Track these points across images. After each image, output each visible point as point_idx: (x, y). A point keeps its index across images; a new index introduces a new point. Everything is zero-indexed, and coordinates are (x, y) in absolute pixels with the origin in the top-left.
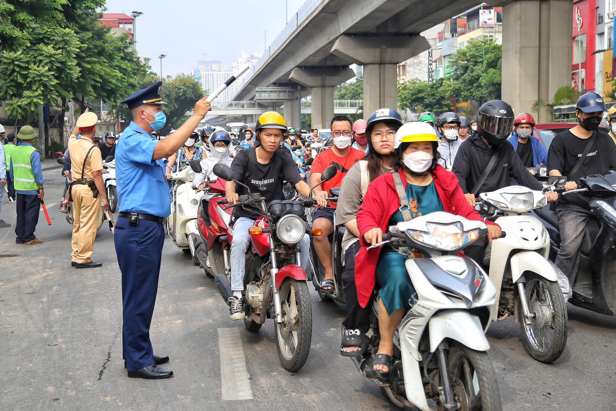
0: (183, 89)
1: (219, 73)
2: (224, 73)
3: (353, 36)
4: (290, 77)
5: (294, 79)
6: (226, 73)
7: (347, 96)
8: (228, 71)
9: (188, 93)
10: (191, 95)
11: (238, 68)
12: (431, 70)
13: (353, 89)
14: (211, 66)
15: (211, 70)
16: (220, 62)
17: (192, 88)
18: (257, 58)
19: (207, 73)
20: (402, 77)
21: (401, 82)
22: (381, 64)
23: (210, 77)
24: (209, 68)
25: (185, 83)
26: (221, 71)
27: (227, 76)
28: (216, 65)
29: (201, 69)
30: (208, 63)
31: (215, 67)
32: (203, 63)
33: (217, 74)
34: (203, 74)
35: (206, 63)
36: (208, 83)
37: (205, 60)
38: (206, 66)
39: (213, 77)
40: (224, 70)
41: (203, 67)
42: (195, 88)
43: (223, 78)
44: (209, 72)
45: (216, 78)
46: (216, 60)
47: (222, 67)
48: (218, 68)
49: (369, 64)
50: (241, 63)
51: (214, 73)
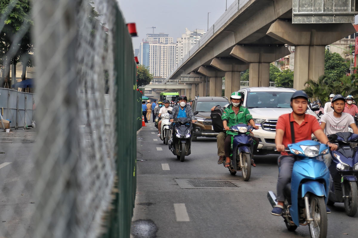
1: (166, 45)
2: (170, 45)
3: (243, 46)
4: (210, 64)
5: (212, 65)
6: (172, 45)
8: (174, 44)
9: (140, 76)
10: (142, 77)
11: (182, 43)
14: (159, 39)
15: (159, 42)
16: (167, 35)
18: (199, 35)
19: (155, 45)
20: (286, 66)
21: (286, 69)
22: (260, 62)
23: (158, 48)
24: (157, 40)
25: (139, 70)
26: (168, 44)
27: (173, 48)
28: (164, 38)
29: (150, 41)
30: (156, 36)
31: (163, 39)
32: (152, 36)
33: (164, 46)
34: (152, 46)
35: (154, 35)
36: (156, 54)
37: (153, 32)
38: (154, 38)
39: (160, 48)
40: (171, 42)
41: (152, 39)
42: (145, 73)
43: (169, 50)
44: (157, 43)
45: (163, 49)
46: (164, 33)
47: (169, 40)
48: (165, 40)
49: (252, 63)
50: (185, 38)
51: (161, 45)
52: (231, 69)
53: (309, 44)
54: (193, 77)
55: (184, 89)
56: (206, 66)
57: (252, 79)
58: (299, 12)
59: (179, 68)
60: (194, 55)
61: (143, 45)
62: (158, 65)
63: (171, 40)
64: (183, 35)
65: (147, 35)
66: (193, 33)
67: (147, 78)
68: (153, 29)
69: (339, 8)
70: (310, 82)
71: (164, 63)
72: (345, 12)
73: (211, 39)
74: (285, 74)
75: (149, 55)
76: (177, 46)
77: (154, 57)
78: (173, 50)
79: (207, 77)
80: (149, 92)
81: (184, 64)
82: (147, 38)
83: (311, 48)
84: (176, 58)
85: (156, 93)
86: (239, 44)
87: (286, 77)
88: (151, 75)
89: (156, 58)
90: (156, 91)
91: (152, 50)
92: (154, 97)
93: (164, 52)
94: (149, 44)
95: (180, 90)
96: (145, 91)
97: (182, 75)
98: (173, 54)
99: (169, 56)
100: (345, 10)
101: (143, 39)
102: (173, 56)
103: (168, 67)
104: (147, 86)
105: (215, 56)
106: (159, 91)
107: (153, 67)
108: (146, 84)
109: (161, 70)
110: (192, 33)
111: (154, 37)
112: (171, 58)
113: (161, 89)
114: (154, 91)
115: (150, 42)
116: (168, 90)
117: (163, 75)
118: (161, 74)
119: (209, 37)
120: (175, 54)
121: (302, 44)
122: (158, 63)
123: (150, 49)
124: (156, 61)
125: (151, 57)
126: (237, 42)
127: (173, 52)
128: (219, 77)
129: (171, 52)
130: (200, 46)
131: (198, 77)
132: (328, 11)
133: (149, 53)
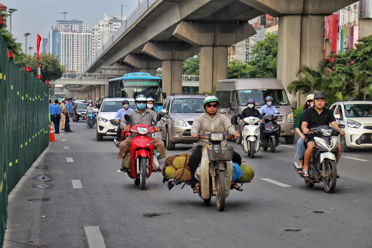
0: (45, 65)
1: (80, 34)
2: (85, 34)
3: (191, 22)
4: (143, 51)
5: (145, 52)
6: (88, 34)
7: (188, 70)
8: (89, 32)
9: (49, 67)
10: (51, 69)
11: (99, 31)
12: (247, 53)
13: (194, 64)
14: (72, 26)
15: (71, 30)
16: (81, 22)
17: (53, 64)
18: (120, 21)
19: (67, 33)
20: (232, 56)
21: (231, 60)
22: (214, 46)
23: (70, 37)
24: (69, 28)
25: (47, 60)
26: (82, 32)
27: (89, 38)
28: (78, 25)
29: (61, 29)
30: (68, 23)
31: (76, 27)
32: (63, 23)
33: (77, 35)
34: (63, 35)
35: (66, 22)
36: (68, 44)
37: (65, 19)
38: (66, 26)
39: (73, 38)
40: (85, 30)
41: (63, 27)
42: (55, 64)
43: (84, 40)
44: (69, 32)
45: (76, 39)
46: (77, 20)
47: (83, 27)
48: (79, 28)
49: (204, 46)
50: (103, 25)
51: (74, 34)
52: (170, 58)
53: (301, 12)
54: (118, 69)
55: (105, 85)
56: (134, 55)
57: (204, 69)
59: (98, 58)
60: (120, 39)
61: (53, 34)
62: (70, 58)
63: (85, 27)
64: (101, 21)
65: (57, 21)
66: (112, 18)
67: (58, 71)
68: (65, 15)
70: (303, 69)
71: (77, 55)
73: (144, 16)
74: (233, 65)
75: (59, 46)
76: (94, 35)
77: (65, 48)
78: (89, 40)
79: (135, 69)
80: (60, 89)
81: (105, 52)
82: (57, 25)
83: (305, 19)
84: (92, 48)
85: (68, 91)
86: (186, 20)
87: (235, 69)
88: (62, 66)
89: (68, 49)
90: (69, 88)
91: (63, 39)
92: (66, 95)
93: (77, 42)
94: (59, 33)
95: (98, 86)
96: (55, 89)
97: (103, 67)
98: (89, 45)
99: (84, 47)
101: (52, 26)
102: (89, 47)
103: (82, 60)
104: (57, 81)
105: (149, 39)
106: (72, 89)
107: (65, 60)
108: (56, 79)
109: (74, 63)
110: (111, 20)
111: (66, 24)
112: (86, 49)
113: (75, 86)
114: (66, 88)
115: (60, 31)
116: (83, 87)
117: (77, 69)
118: (74, 68)
119: (141, 14)
120: (91, 45)
121: (291, 12)
122: (70, 55)
123: (61, 38)
124: (68, 53)
125: (63, 48)
126: (183, 17)
127: (89, 42)
128: (151, 69)
129: (86, 42)
130: (127, 28)
131: (124, 69)
133: (59, 44)
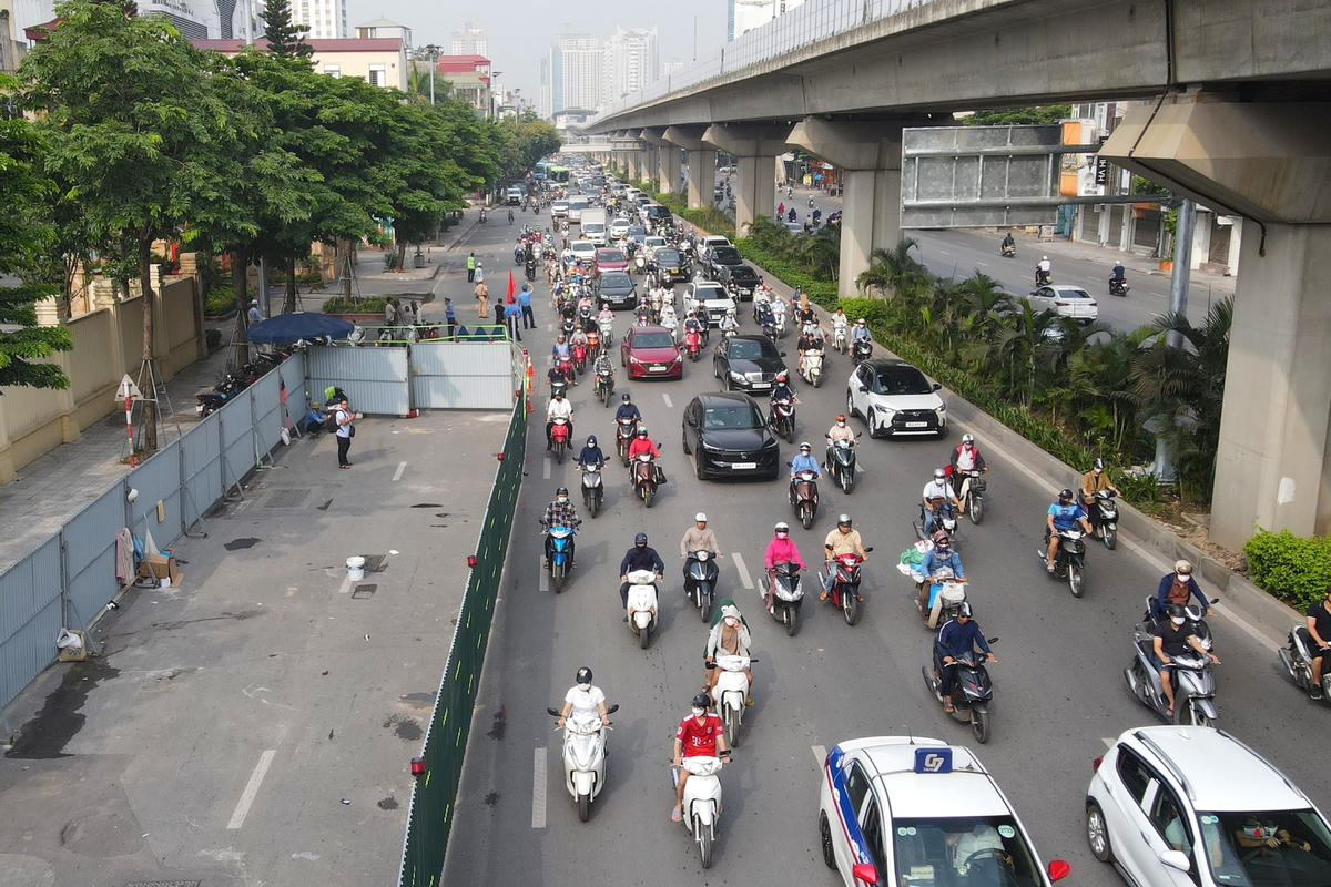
0: (539, 136)
1: (587, 51)
6: (596, 51)
9: (544, 140)
19: (571, 51)
58: (917, 199)
69: (1019, 188)
72: (1034, 200)
100: (1035, 193)
132: (992, 196)
